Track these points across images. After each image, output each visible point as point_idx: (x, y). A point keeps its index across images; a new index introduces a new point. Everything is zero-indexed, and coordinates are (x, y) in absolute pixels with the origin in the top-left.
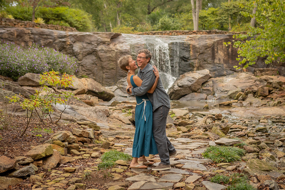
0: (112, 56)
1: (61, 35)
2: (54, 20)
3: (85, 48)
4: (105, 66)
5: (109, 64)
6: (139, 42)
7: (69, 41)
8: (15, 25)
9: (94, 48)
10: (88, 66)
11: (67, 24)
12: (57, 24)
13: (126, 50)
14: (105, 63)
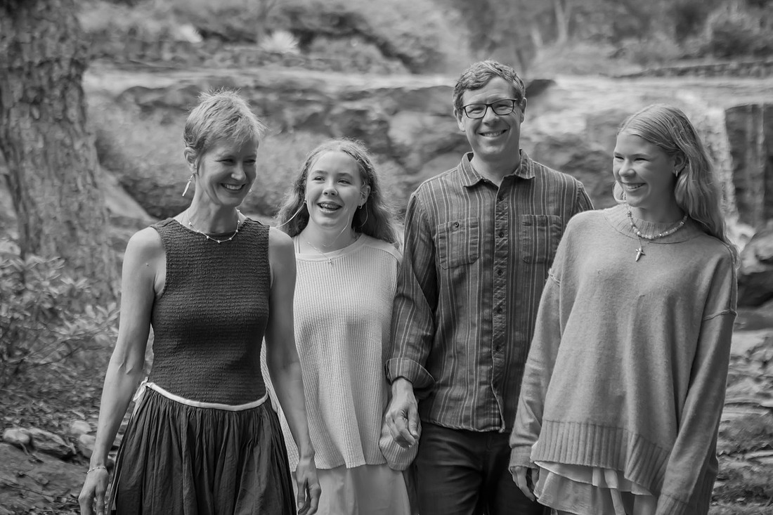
1: (350, 90)
2: (330, 36)
3: (430, 132)
6: (617, 106)
7: (376, 110)
8: (202, 59)
11: (372, 50)
12: (337, 52)
13: (569, 135)
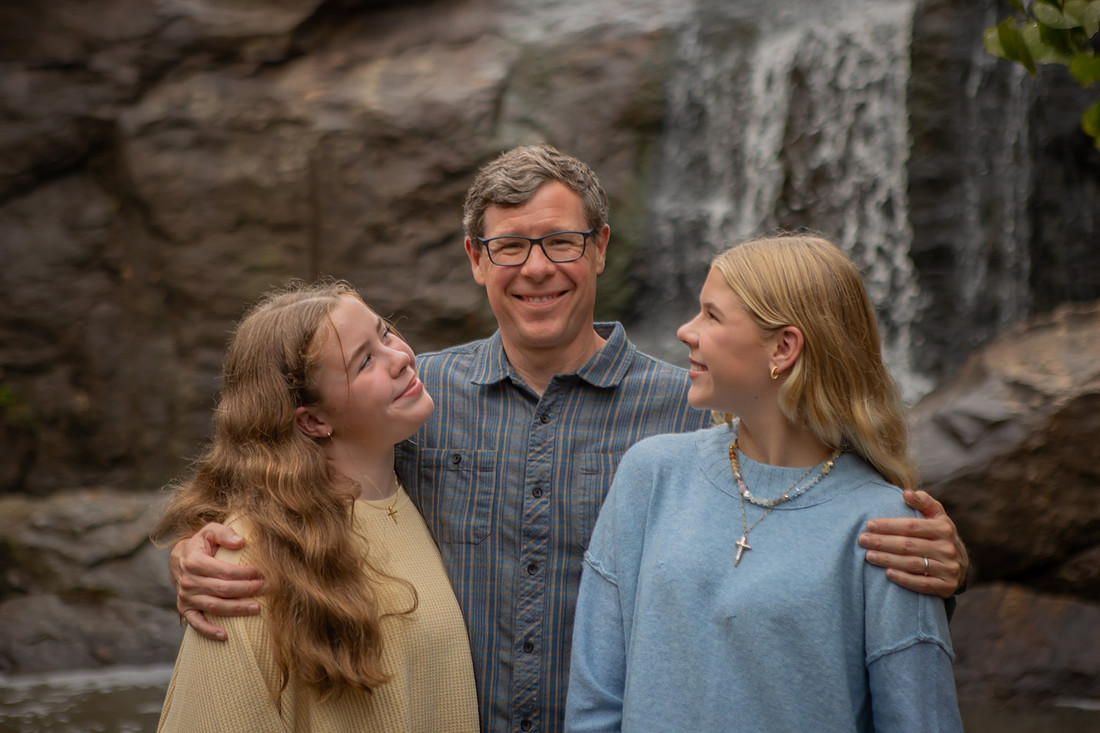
0: (267, 180)
4: (192, 287)
5: (229, 258)
9: (105, 113)
10: (27, 293)
14: (192, 257)
